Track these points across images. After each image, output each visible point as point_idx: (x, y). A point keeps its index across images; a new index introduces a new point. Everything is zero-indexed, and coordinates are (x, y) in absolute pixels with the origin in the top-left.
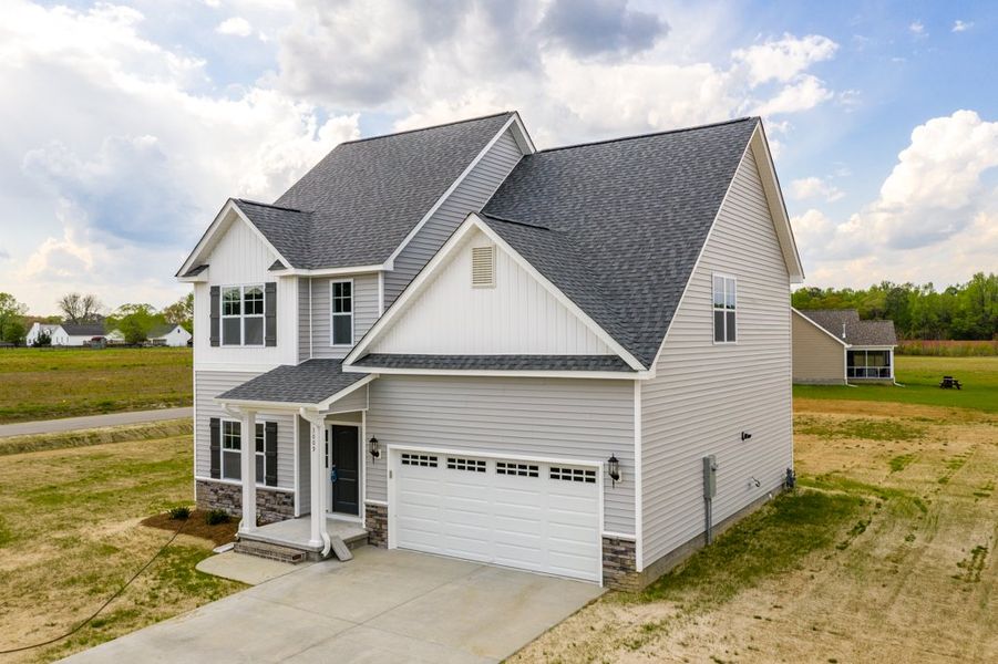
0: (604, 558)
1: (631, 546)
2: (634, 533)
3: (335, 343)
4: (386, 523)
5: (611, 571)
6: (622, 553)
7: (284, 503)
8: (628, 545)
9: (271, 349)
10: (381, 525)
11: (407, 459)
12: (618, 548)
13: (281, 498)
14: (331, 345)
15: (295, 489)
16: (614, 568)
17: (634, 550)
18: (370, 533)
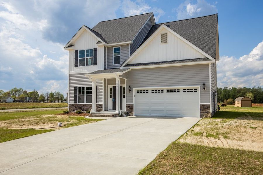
0: (201, 110)
1: (209, 106)
2: (209, 103)
3: (114, 64)
4: (133, 109)
5: (202, 113)
6: (206, 108)
7: (99, 108)
8: (208, 106)
9: (95, 66)
10: (131, 110)
11: (138, 92)
12: (205, 107)
13: (98, 106)
14: (113, 65)
15: (103, 103)
16: (204, 112)
17: (210, 107)
18: (127, 112)
